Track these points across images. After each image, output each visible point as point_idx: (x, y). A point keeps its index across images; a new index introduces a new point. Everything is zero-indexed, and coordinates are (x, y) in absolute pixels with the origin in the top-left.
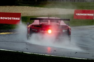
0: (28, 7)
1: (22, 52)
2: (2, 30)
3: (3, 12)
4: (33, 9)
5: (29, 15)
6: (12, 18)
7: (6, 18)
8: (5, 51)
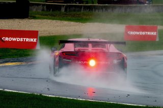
0: (49, 21)
1: (41, 95)
2: (7, 59)
3: (10, 29)
4: (57, 24)
5: (52, 35)
6: (24, 39)
7: (14, 39)
8: (12, 92)
